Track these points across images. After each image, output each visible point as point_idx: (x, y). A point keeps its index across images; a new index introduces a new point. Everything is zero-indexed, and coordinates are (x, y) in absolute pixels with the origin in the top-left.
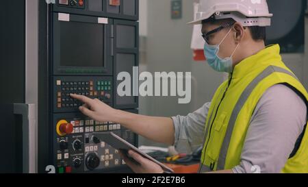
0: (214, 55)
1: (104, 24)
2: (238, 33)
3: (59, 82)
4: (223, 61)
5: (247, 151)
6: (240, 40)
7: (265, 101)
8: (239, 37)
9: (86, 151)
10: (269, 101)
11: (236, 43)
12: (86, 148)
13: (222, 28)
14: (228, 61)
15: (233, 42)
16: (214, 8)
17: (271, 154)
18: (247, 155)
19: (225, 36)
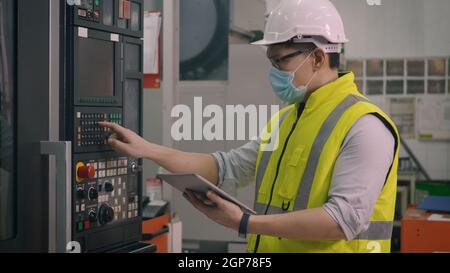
0: (285, 83)
1: (114, 42)
2: (319, 60)
3: (79, 115)
4: (297, 90)
5: (337, 187)
6: (319, 68)
7: (356, 131)
8: (318, 64)
9: (99, 201)
10: (360, 132)
11: (314, 71)
12: (99, 197)
13: (300, 53)
14: (302, 90)
15: (311, 69)
16: (295, 30)
17: (365, 188)
18: (337, 191)
19: (302, 62)
